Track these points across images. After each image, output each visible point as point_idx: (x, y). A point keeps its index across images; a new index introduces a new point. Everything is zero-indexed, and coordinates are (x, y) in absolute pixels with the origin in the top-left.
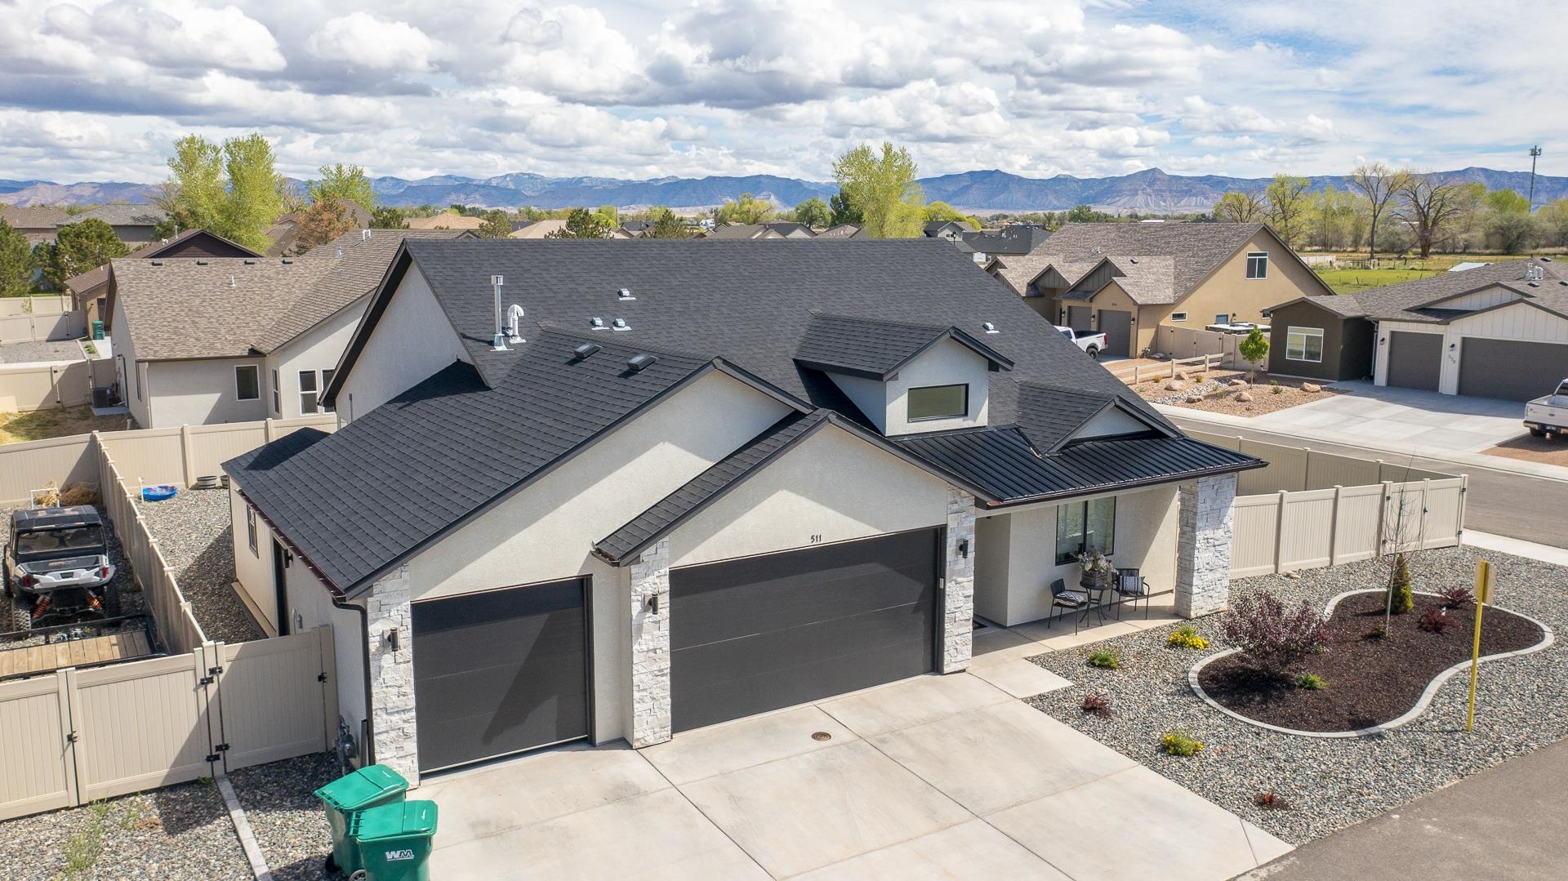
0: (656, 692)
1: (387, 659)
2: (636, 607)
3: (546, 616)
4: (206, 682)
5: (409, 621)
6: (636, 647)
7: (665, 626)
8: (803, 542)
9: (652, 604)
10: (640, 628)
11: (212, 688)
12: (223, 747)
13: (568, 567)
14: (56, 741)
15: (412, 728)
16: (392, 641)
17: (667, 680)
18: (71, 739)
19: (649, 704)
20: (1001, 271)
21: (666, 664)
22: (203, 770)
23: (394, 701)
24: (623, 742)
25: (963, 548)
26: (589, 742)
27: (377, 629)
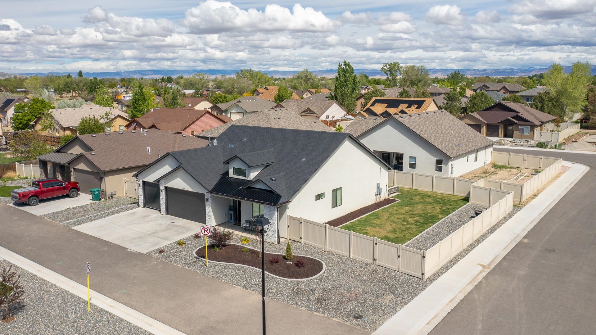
1: (140, 188)
5: (142, 183)
6: (161, 197)
7: (164, 196)
9: (162, 191)
10: (161, 194)
14: (135, 190)
15: (142, 198)
16: (140, 185)
19: (163, 208)
21: (165, 202)
23: (140, 194)
24: (161, 212)
25: (207, 200)
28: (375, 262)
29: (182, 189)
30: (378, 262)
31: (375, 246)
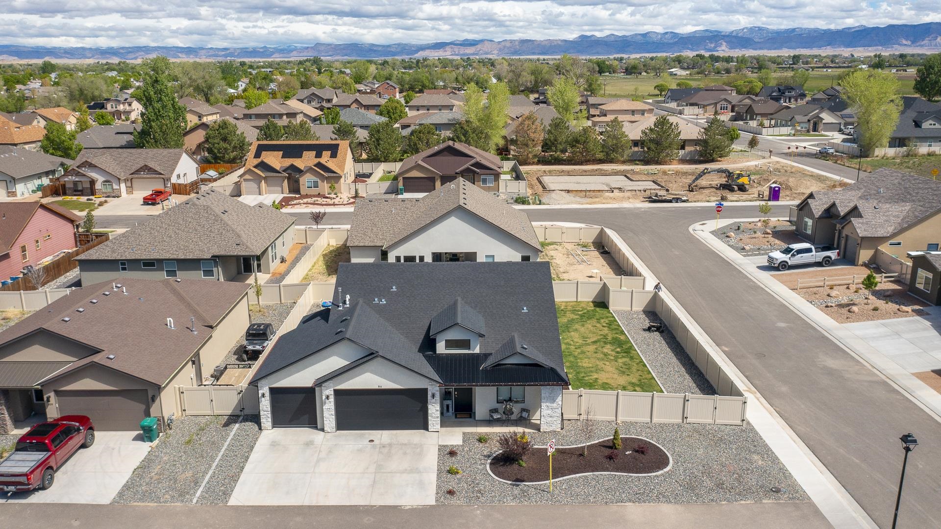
0: (331, 420)
1: (263, 399)
2: (324, 397)
3: (304, 395)
4: (239, 393)
5: (268, 391)
6: (324, 407)
7: (333, 404)
8: (376, 387)
9: (328, 397)
10: (325, 403)
11: (241, 395)
12: (243, 409)
13: (309, 383)
14: (209, 401)
15: (270, 415)
16: (263, 395)
17: (334, 417)
18: (212, 401)
19: (329, 422)
20: (810, 201)
21: (333, 413)
22: (238, 413)
23: (265, 408)
24: (323, 430)
25: (433, 396)
26: (316, 428)
27: (260, 392)
28: (685, 420)
29: (377, 388)
30: (689, 420)
31: (686, 403)
